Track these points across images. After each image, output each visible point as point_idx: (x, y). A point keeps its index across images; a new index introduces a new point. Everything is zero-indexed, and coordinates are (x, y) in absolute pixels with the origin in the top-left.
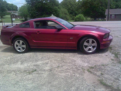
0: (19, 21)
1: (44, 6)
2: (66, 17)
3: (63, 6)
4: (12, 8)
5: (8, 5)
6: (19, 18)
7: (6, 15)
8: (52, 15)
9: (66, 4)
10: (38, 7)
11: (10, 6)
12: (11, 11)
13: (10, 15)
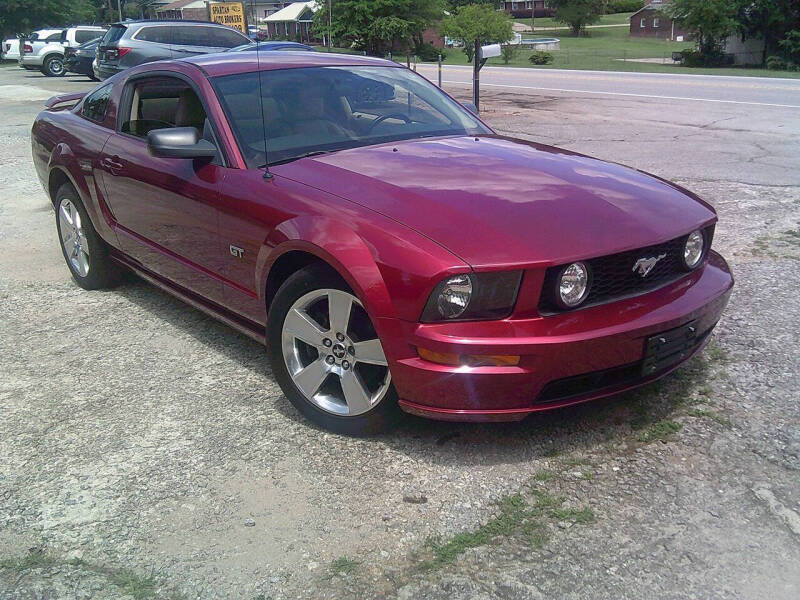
0: (660, 61)
6: (680, 39)
7: (605, 17)
13: (627, 16)
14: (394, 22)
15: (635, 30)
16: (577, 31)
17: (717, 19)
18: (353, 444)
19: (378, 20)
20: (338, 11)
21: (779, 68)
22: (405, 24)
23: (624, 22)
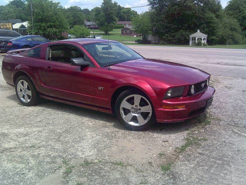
1: (184, 12)
2: (233, 35)
3: (231, 12)
4: (128, 16)
5: (122, 11)
6: (135, 36)
7: (114, 30)
8: (199, 31)
9: (239, 7)
10: (172, 13)
11: (124, 12)
12: (125, 21)
13: (120, 29)
14: (54, 29)
15: (123, 33)
16: (106, 34)
17: (147, 31)
18: (141, 133)
19: (49, 29)
20: (36, 26)
21: (163, 44)
22: (58, 30)
23: (119, 31)
